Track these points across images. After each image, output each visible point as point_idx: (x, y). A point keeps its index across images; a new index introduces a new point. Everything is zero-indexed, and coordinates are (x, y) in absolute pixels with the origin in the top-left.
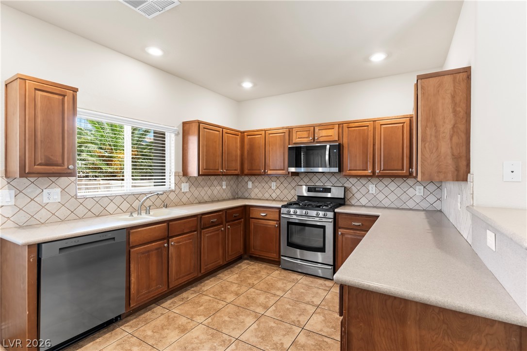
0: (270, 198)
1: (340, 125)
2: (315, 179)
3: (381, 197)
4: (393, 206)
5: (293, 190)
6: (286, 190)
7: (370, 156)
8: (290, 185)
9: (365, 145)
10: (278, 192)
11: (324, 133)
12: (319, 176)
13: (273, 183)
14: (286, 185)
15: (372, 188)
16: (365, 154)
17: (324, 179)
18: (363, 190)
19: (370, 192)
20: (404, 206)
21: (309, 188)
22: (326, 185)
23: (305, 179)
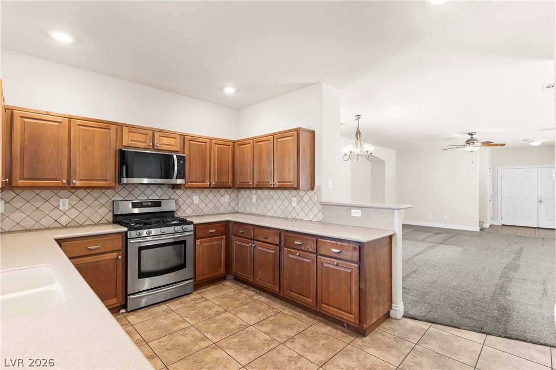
1: (183, 137)
2: (137, 191)
3: (202, 206)
4: (211, 213)
5: (102, 209)
6: (89, 210)
7: (207, 170)
8: (97, 202)
9: (203, 158)
10: (74, 213)
11: (165, 140)
12: (142, 188)
13: (61, 201)
14: (89, 202)
15: (196, 199)
16: (204, 166)
17: (148, 191)
18: (188, 201)
19: (195, 202)
20: (218, 212)
21: (132, 203)
22: (150, 198)
23: (122, 193)
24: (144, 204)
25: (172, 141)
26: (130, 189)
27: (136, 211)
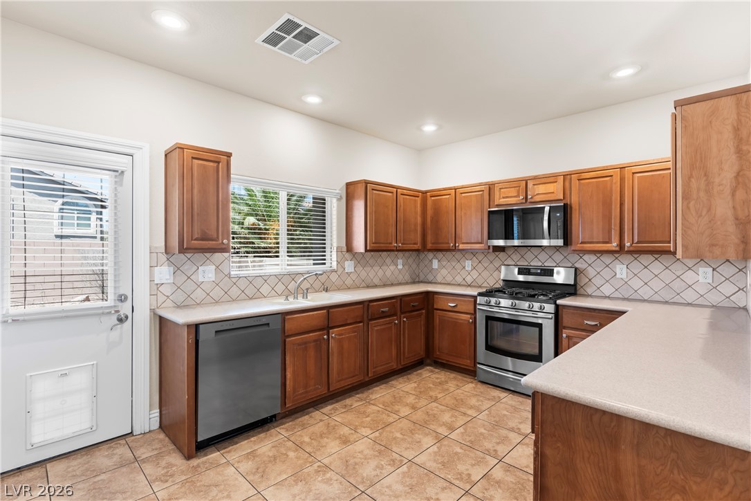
0: (464, 283)
1: (567, 176)
2: (529, 256)
3: (636, 283)
5: (496, 272)
6: (486, 272)
7: (616, 221)
8: (491, 265)
9: (607, 205)
10: (475, 274)
11: (541, 189)
12: (535, 251)
13: (467, 261)
14: (486, 265)
15: (621, 269)
16: (607, 218)
17: (543, 256)
18: (607, 273)
19: (618, 276)
21: (519, 269)
22: (546, 264)
23: (514, 257)
24: (532, 271)
25: (550, 188)
26: (522, 253)
27: (521, 278)
